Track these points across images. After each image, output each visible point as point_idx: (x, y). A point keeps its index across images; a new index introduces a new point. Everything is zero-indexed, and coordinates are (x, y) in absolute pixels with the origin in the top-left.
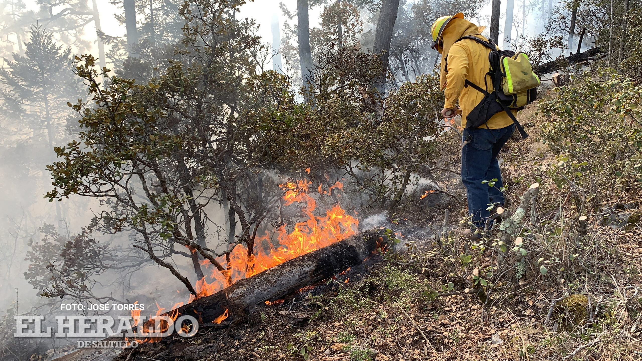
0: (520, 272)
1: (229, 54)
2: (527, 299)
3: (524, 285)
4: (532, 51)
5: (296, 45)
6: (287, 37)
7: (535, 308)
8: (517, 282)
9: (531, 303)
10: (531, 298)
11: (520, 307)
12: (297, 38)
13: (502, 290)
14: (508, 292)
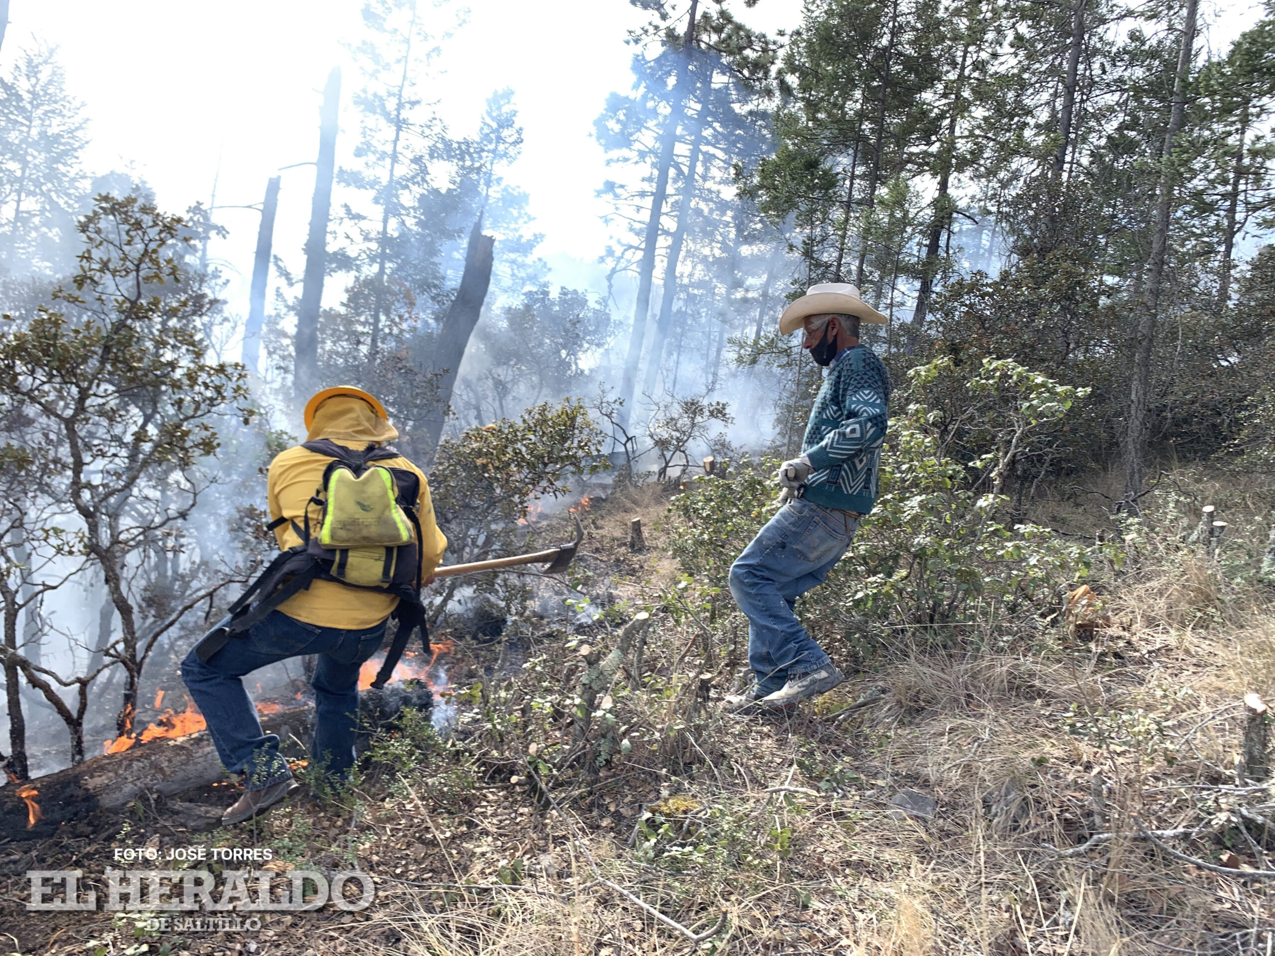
0: (604, 756)
1: (160, 319)
2: (608, 800)
3: (606, 778)
4: (681, 417)
5: (292, 330)
6: (278, 315)
7: (618, 816)
8: (596, 772)
9: (612, 809)
10: (615, 799)
11: (595, 813)
12: (295, 320)
13: (570, 783)
14: (579, 788)
